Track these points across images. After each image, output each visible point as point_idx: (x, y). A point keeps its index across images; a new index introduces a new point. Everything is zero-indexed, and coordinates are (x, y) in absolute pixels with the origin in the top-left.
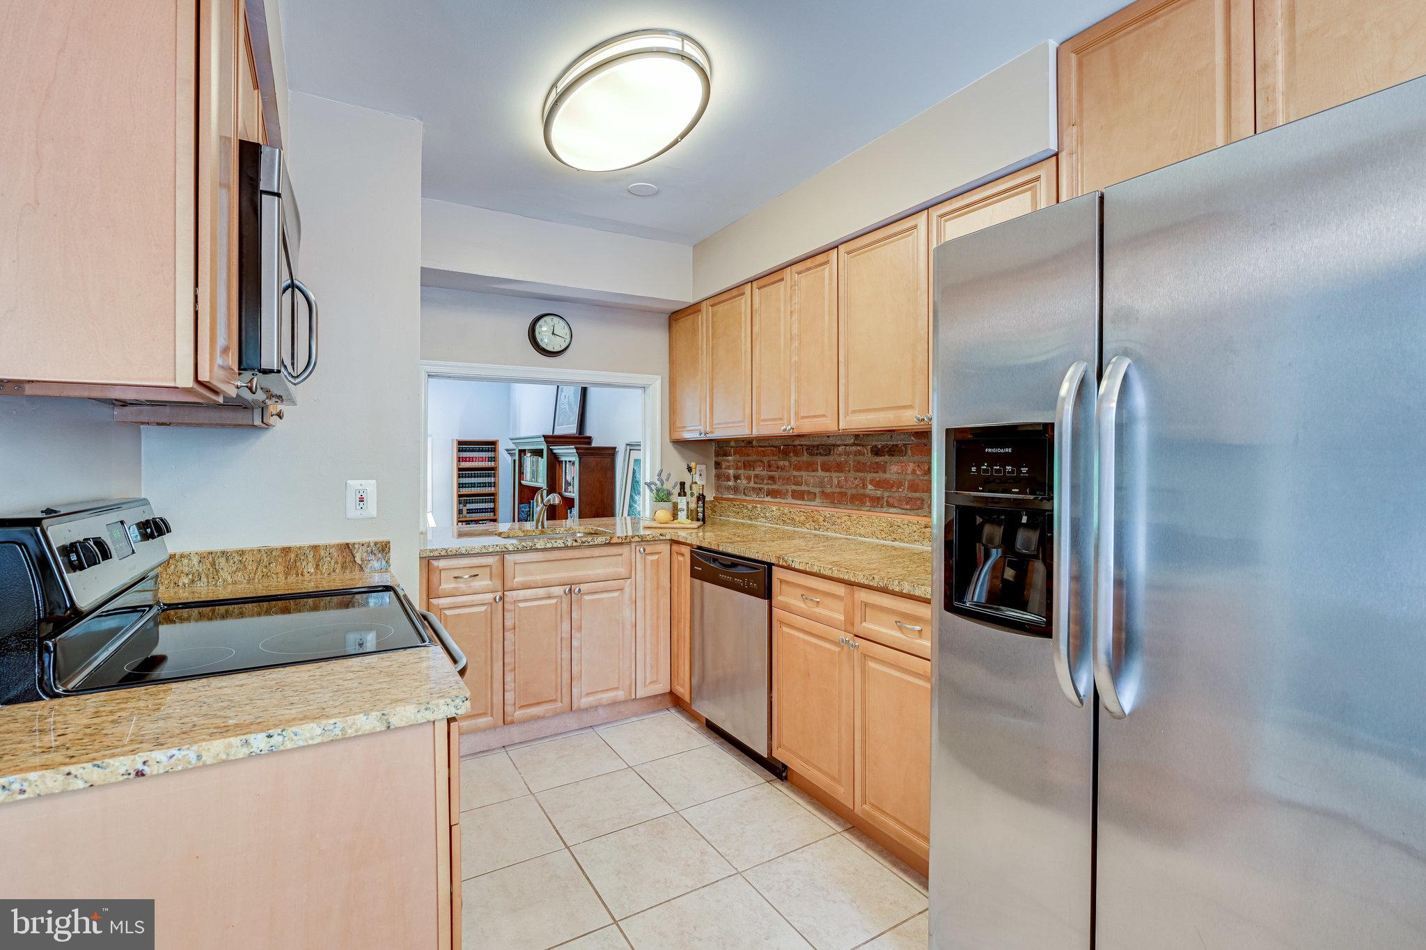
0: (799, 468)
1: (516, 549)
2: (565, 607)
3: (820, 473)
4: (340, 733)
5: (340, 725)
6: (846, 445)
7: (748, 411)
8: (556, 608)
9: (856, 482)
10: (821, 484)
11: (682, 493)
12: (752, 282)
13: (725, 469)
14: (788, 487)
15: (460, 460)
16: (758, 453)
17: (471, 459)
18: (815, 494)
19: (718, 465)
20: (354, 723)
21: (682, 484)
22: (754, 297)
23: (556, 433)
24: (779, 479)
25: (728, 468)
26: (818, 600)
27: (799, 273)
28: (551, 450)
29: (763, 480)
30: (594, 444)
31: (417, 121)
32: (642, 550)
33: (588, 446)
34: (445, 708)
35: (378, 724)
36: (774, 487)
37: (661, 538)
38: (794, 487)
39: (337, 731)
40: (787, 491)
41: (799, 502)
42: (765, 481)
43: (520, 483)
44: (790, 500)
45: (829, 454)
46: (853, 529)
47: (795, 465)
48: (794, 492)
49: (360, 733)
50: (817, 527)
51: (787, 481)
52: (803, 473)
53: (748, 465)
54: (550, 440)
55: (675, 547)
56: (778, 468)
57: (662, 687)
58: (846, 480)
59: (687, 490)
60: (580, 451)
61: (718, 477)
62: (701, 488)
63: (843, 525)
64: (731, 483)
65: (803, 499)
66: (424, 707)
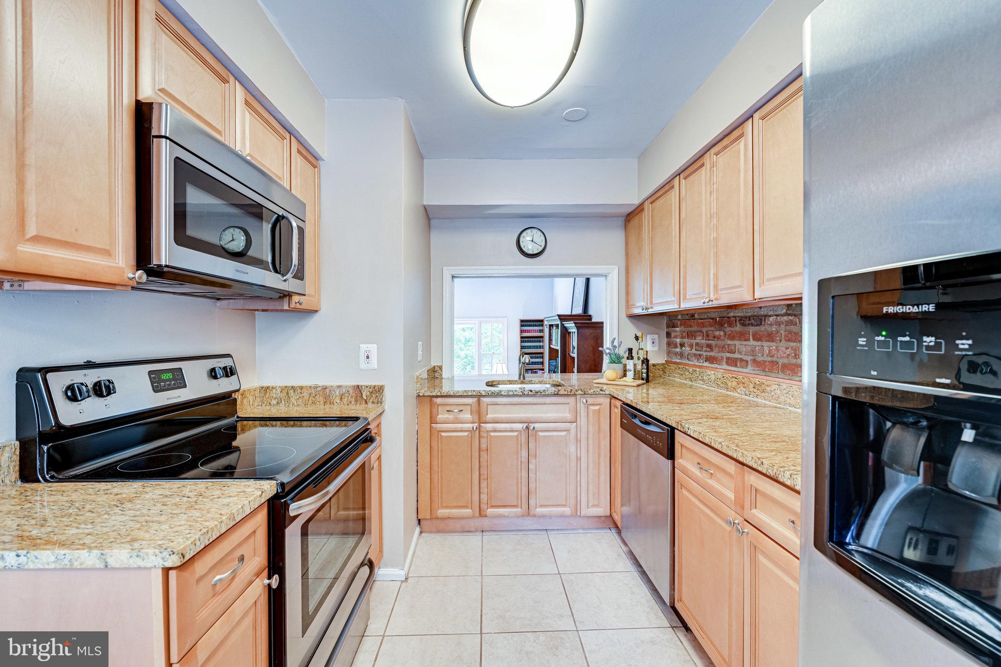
0: (732, 338)
1: (487, 394)
2: (524, 439)
3: (752, 342)
4: (68, 564)
5: (68, 557)
6: (777, 316)
7: (677, 287)
8: (517, 439)
9: (788, 352)
10: (753, 352)
11: (630, 357)
12: (679, 174)
13: (674, 338)
14: (723, 354)
15: (522, 331)
16: (698, 325)
17: (529, 331)
18: (747, 362)
19: (668, 335)
20: (79, 557)
21: (630, 350)
22: (681, 189)
23: (573, 313)
24: (716, 347)
25: (676, 337)
26: (712, 472)
27: (717, 154)
28: (563, 324)
29: (702, 347)
30: (594, 320)
31: (400, 100)
32: (584, 401)
33: (590, 322)
34: (153, 558)
35: (98, 562)
36: (712, 354)
37: (601, 392)
38: (729, 355)
39: (66, 562)
40: (722, 358)
41: (733, 368)
42: (704, 349)
43: (550, 347)
44: (725, 366)
45: (761, 324)
46: (783, 398)
47: (729, 335)
48: (728, 359)
49: (83, 566)
50: (747, 392)
51: (722, 349)
52: (737, 343)
53: (691, 335)
54: (563, 317)
55: (613, 401)
56: (714, 337)
57: (602, 510)
58: (777, 350)
59: (634, 354)
60: (578, 325)
61: (669, 344)
62: (645, 353)
63: (773, 393)
64: (678, 350)
65: (736, 366)
66: (136, 554)
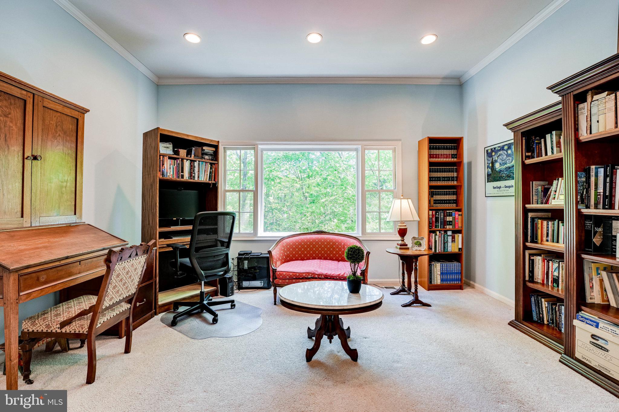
15: (430, 156)
17: (439, 156)
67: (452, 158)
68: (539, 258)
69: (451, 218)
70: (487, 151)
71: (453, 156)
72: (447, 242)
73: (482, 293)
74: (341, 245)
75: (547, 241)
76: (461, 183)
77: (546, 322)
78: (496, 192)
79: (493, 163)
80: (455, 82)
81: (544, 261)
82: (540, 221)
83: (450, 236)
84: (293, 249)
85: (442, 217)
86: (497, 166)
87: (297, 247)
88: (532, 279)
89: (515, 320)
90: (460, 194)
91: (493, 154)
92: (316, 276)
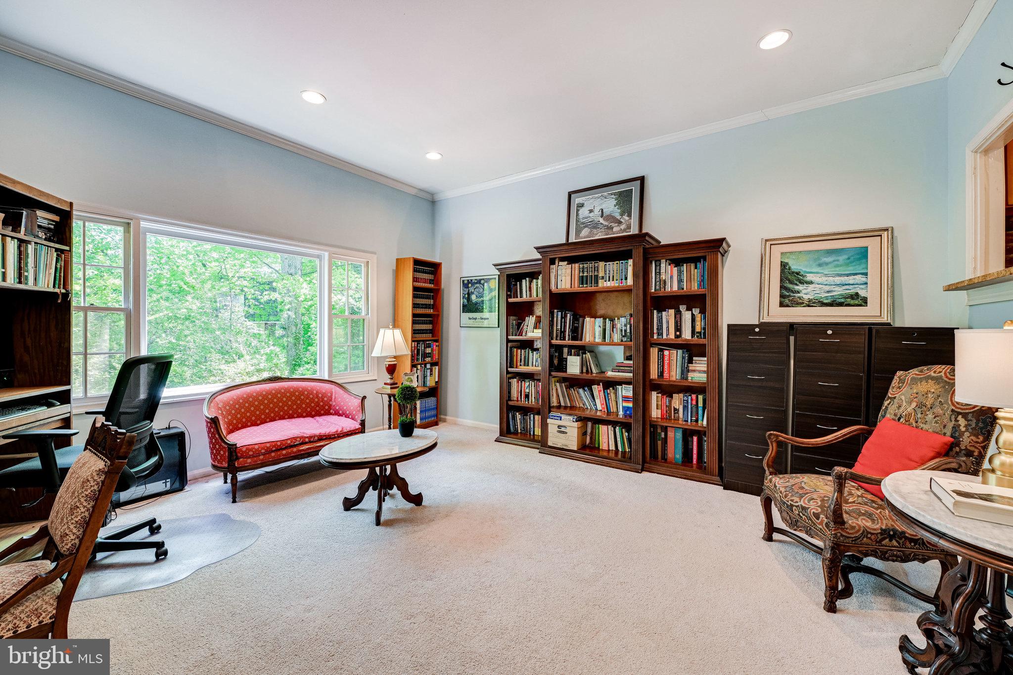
67: (430, 283)
68: (515, 380)
69: (430, 349)
70: (463, 281)
71: (431, 281)
72: (426, 376)
73: (455, 424)
74: (312, 393)
75: (521, 365)
76: (438, 311)
77: (519, 431)
78: (471, 323)
79: (469, 294)
80: (429, 197)
81: (518, 382)
82: (515, 349)
83: (428, 369)
84: (236, 410)
85: (423, 348)
86: (473, 297)
87: (242, 406)
88: (509, 399)
89: (500, 436)
90: (437, 323)
91: (470, 285)
92: (307, 440)
